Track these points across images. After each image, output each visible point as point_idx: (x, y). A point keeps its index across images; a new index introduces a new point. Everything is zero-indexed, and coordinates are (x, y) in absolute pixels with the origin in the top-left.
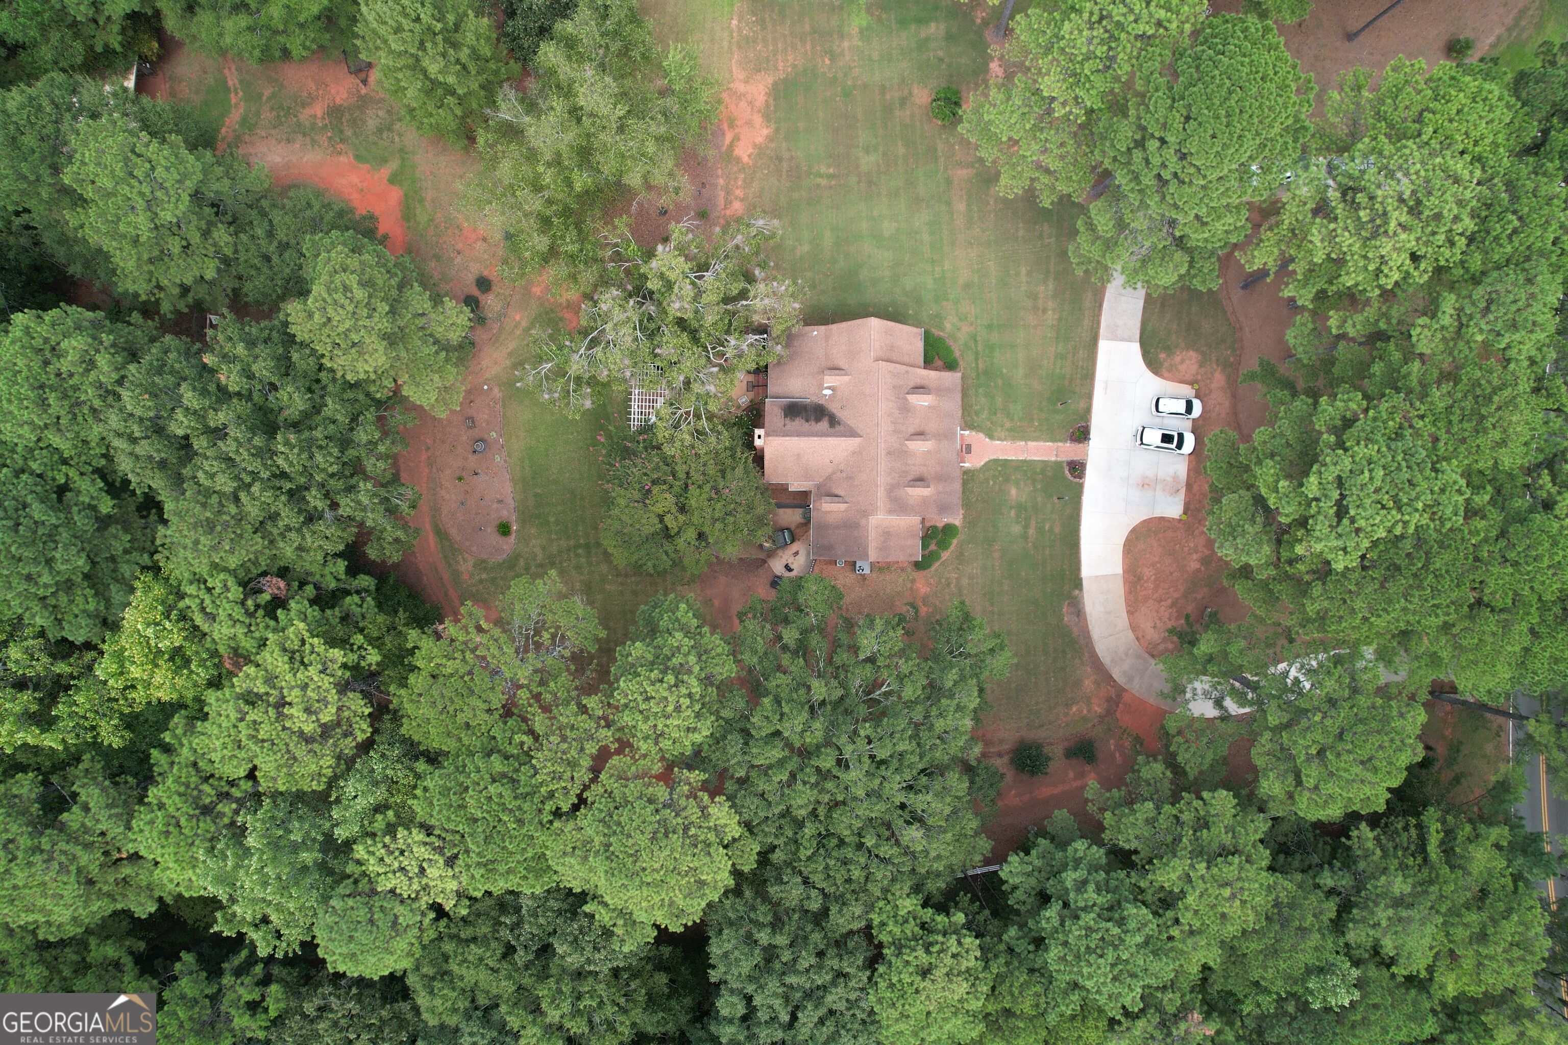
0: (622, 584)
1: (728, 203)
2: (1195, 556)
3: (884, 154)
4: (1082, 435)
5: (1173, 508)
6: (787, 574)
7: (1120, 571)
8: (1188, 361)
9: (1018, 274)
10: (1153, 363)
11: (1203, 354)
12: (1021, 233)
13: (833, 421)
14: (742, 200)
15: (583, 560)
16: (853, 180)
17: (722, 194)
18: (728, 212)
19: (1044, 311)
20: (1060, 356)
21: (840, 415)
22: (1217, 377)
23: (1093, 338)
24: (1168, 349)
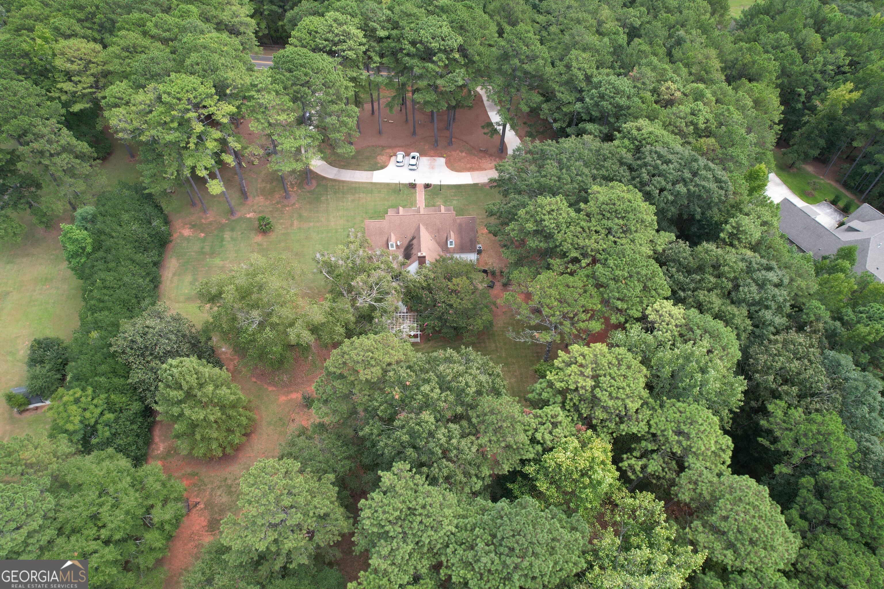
2: (460, 154)
4: (413, 186)
5: (442, 160)
6: (485, 280)
7: (469, 173)
8: (381, 159)
9: (343, 206)
10: (383, 167)
11: (378, 155)
12: (325, 205)
13: (413, 238)
19: (359, 197)
20: (379, 192)
21: (409, 238)
22: (388, 151)
23: (371, 183)
24: (376, 164)
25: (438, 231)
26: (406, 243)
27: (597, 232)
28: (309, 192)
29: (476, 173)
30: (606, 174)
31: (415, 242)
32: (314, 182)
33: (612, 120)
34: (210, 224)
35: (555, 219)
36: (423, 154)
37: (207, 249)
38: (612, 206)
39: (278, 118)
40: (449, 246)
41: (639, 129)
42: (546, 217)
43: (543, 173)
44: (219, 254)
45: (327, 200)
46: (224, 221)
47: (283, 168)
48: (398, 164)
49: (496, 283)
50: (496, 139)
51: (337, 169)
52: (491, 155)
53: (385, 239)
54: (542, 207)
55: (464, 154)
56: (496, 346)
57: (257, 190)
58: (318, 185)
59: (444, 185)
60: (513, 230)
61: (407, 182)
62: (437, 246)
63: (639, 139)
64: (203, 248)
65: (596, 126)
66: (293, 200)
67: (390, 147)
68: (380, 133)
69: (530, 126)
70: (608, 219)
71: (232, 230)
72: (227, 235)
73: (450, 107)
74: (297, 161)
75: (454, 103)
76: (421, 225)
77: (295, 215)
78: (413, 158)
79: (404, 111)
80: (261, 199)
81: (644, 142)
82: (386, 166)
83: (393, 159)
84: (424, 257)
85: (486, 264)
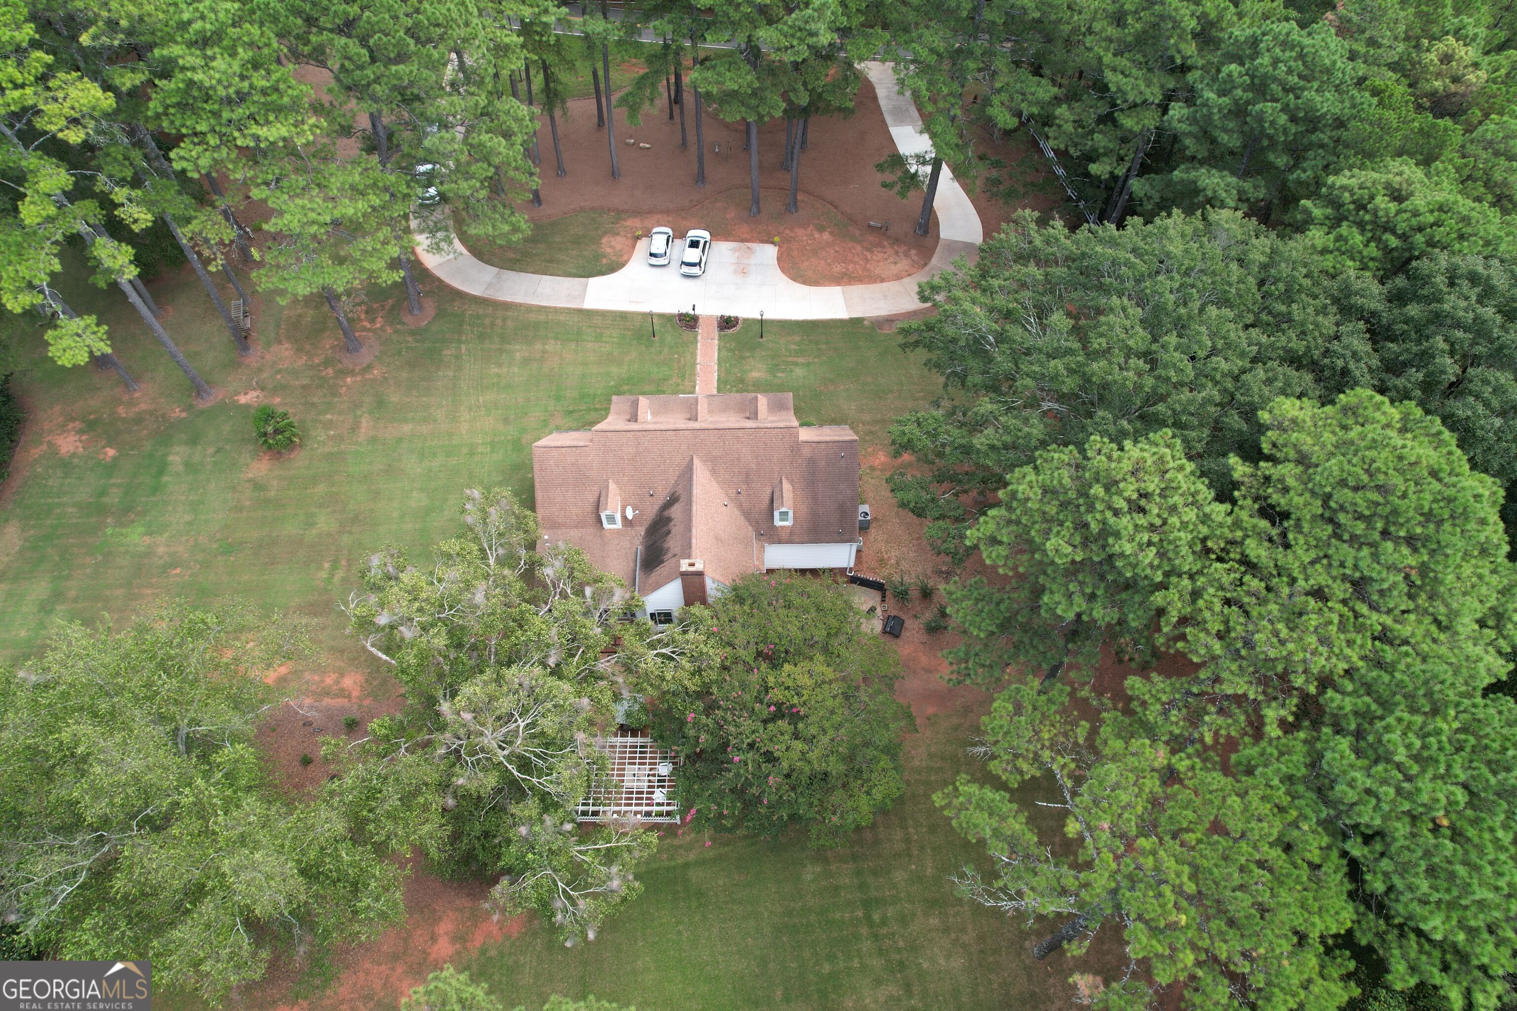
0: (922, 848)
1: (343, 693)
2: (817, 235)
3: (321, 506)
4: (689, 321)
5: (770, 252)
6: (879, 611)
7: (838, 289)
8: (611, 244)
9: (498, 375)
10: (614, 267)
11: (605, 233)
12: (450, 373)
13: (673, 500)
14: (342, 675)
15: (891, 912)
16: (346, 539)
17: (327, 701)
18: (355, 693)
19: (544, 352)
20: (599, 338)
21: (662, 497)
22: (629, 223)
23: (580, 311)
24: (598, 257)
25: (747, 479)
26: (651, 511)
27: (1318, 594)
28: (413, 333)
29: (857, 290)
30: (1299, 346)
31: (676, 512)
32: (430, 307)
33: (1281, 161)
34: (139, 420)
35: (1152, 528)
36: (720, 233)
37: (114, 498)
38: (1375, 496)
39: (262, 132)
40: (778, 523)
41: (1397, 196)
42: (1125, 523)
43: (1098, 343)
44: (143, 513)
45: (458, 357)
46: (177, 413)
47: (290, 286)
48: (654, 261)
49: (909, 623)
50: (914, 199)
51: (494, 270)
52: (897, 241)
53: (591, 498)
54: (1111, 485)
55: (826, 236)
56: (907, 840)
57: (278, 326)
58: (440, 314)
59: (772, 322)
60: (994, 541)
61: (675, 311)
62: (742, 521)
63: (1402, 227)
64: (103, 493)
65: (1233, 180)
66: (366, 356)
67: (637, 213)
68: (614, 174)
69: (996, 164)
70: (1354, 539)
71: (194, 441)
72: (176, 457)
73: (793, 112)
74: (341, 261)
75: (804, 99)
76: (697, 462)
77: (368, 399)
78: (694, 244)
79: (677, 119)
80: (284, 352)
81: (1419, 238)
82: (622, 265)
83: (642, 244)
84: (700, 574)
85: (882, 562)
